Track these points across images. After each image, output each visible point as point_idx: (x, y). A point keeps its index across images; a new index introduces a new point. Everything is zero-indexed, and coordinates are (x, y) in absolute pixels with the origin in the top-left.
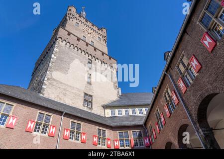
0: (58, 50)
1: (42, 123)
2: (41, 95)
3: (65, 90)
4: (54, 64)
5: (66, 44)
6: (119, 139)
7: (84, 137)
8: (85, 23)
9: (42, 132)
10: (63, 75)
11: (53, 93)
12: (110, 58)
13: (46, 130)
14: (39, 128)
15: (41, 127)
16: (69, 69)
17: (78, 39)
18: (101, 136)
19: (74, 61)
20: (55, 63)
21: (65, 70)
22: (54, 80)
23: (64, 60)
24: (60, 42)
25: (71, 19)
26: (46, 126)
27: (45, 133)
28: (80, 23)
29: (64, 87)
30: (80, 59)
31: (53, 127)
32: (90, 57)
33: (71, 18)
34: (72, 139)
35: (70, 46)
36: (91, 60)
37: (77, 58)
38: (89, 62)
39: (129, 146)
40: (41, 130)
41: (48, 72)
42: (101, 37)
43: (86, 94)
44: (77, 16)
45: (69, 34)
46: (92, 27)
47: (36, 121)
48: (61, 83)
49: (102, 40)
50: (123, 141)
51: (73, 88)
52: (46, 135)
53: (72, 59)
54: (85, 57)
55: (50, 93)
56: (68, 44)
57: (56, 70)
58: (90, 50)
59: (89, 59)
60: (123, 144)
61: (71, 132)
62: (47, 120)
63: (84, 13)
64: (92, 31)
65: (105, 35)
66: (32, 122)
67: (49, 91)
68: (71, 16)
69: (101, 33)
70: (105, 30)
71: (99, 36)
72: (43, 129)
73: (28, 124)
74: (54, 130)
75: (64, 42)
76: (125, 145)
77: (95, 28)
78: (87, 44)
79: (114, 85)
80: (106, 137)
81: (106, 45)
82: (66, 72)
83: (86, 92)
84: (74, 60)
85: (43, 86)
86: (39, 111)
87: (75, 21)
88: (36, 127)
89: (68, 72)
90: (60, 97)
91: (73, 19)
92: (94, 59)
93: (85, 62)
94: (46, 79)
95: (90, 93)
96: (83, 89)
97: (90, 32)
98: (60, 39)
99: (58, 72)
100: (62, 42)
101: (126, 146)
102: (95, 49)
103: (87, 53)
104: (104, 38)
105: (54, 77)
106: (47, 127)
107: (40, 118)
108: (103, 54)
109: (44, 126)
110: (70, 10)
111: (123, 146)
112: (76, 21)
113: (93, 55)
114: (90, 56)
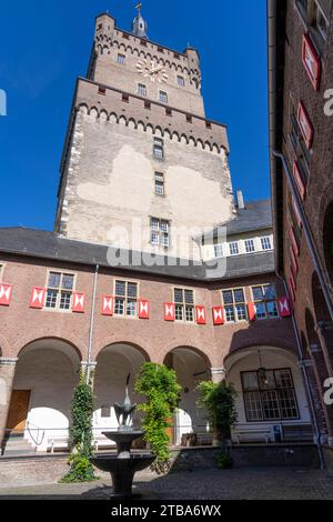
0: (81, 135)
1: (57, 291)
2: (61, 236)
3: (107, 218)
4: (77, 167)
5: (99, 116)
6: (223, 304)
7: (144, 308)
8: (141, 48)
9: (62, 306)
10: (99, 187)
11: (84, 228)
12: (208, 125)
13: (68, 301)
14: (54, 300)
15: (59, 296)
16: (110, 171)
17: (125, 97)
18: (184, 303)
19: (120, 151)
20: (79, 164)
21: (102, 176)
22: (83, 201)
23: (99, 153)
24: (85, 115)
25: (105, 50)
26: (67, 295)
27: (67, 307)
28: (128, 53)
29: (104, 212)
30: (134, 145)
31: (80, 295)
32: (158, 134)
33: (106, 46)
34: (121, 312)
35: (108, 119)
36: (161, 140)
37: (126, 142)
38: (156, 146)
39: (244, 317)
40: (58, 303)
41: (67, 189)
42: (185, 75)
43: (154, 220)
44: (119, 37)
45: (102, 90)
46: (159, 55)
47: (46, 287)
48: (98, 205)
49: (187, 83)
50: (232, 309)
51: (125, 210)
52: (69, 311)
53: (117, 148)
54: (146, 136)
55: (78, 228)
56: (103, 114)
57: (84, 179)
58: (157, 115)
59: (155, 138)
60: (233, 314)
61: (117, 301)
62: (68, 283)
63: (141, 21)
64: (160, 66)
65: (195, 66)
66: (39, 290)
67: (75, 227)
68: (103, 43)
69: (183, 65)
70: (192, 54)
71: (179, 73)
72: (62, 301)
73: (32, 294)
74: (82, 301)
75: (94, 113)
76: (237, 316)
77: (168, 55)
78: (148, 104)
79: (222, 187)
80: (195, 304)
81: (198, 92)
82: (104, 179)
83: (154, 216)
84: (119, 149)
85: (62, 219)
86: (49, 270)
87: (115, 51)
88: (49, 299)
89: (111, 180)
90: (99, 234)
91: (111, 49)
92: (166, 134)
93: (145, 148)
94: (65, 203)
95: (165, 216)
96: (147, 209)
97: (153, 69)
98: (84, 108)
99: (89, 183)
100: (89, 114)
101: (240, 318)
102: (169, 111)
103: (149, 125)
104: (193, 76)
105: (82, 196)
106: (69, 296)
107: (53, 282)
108: (189, 118)
109: (63, 295)
110: (100, 26)
111: (233, 319)
112: (117, 51)
113: (164, 126)
114: (157, 130)
